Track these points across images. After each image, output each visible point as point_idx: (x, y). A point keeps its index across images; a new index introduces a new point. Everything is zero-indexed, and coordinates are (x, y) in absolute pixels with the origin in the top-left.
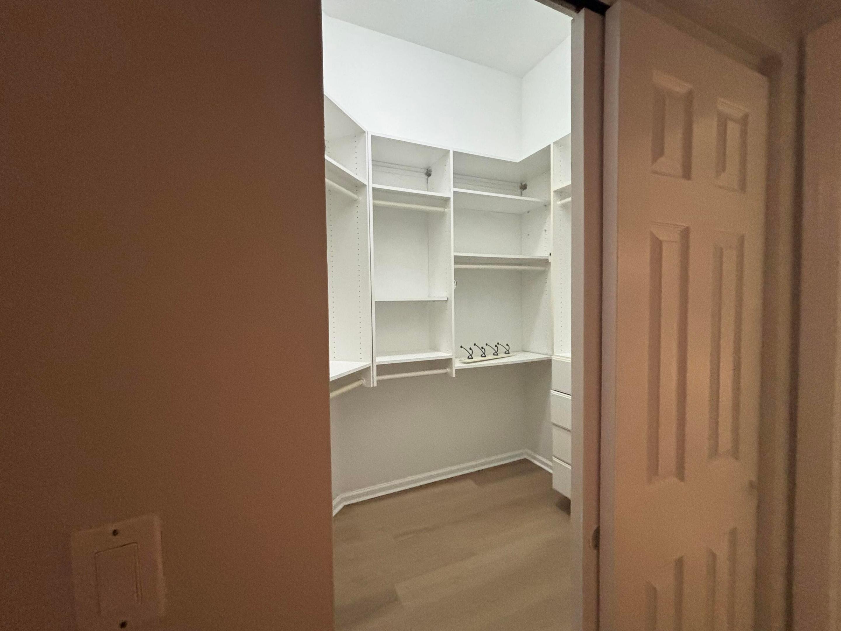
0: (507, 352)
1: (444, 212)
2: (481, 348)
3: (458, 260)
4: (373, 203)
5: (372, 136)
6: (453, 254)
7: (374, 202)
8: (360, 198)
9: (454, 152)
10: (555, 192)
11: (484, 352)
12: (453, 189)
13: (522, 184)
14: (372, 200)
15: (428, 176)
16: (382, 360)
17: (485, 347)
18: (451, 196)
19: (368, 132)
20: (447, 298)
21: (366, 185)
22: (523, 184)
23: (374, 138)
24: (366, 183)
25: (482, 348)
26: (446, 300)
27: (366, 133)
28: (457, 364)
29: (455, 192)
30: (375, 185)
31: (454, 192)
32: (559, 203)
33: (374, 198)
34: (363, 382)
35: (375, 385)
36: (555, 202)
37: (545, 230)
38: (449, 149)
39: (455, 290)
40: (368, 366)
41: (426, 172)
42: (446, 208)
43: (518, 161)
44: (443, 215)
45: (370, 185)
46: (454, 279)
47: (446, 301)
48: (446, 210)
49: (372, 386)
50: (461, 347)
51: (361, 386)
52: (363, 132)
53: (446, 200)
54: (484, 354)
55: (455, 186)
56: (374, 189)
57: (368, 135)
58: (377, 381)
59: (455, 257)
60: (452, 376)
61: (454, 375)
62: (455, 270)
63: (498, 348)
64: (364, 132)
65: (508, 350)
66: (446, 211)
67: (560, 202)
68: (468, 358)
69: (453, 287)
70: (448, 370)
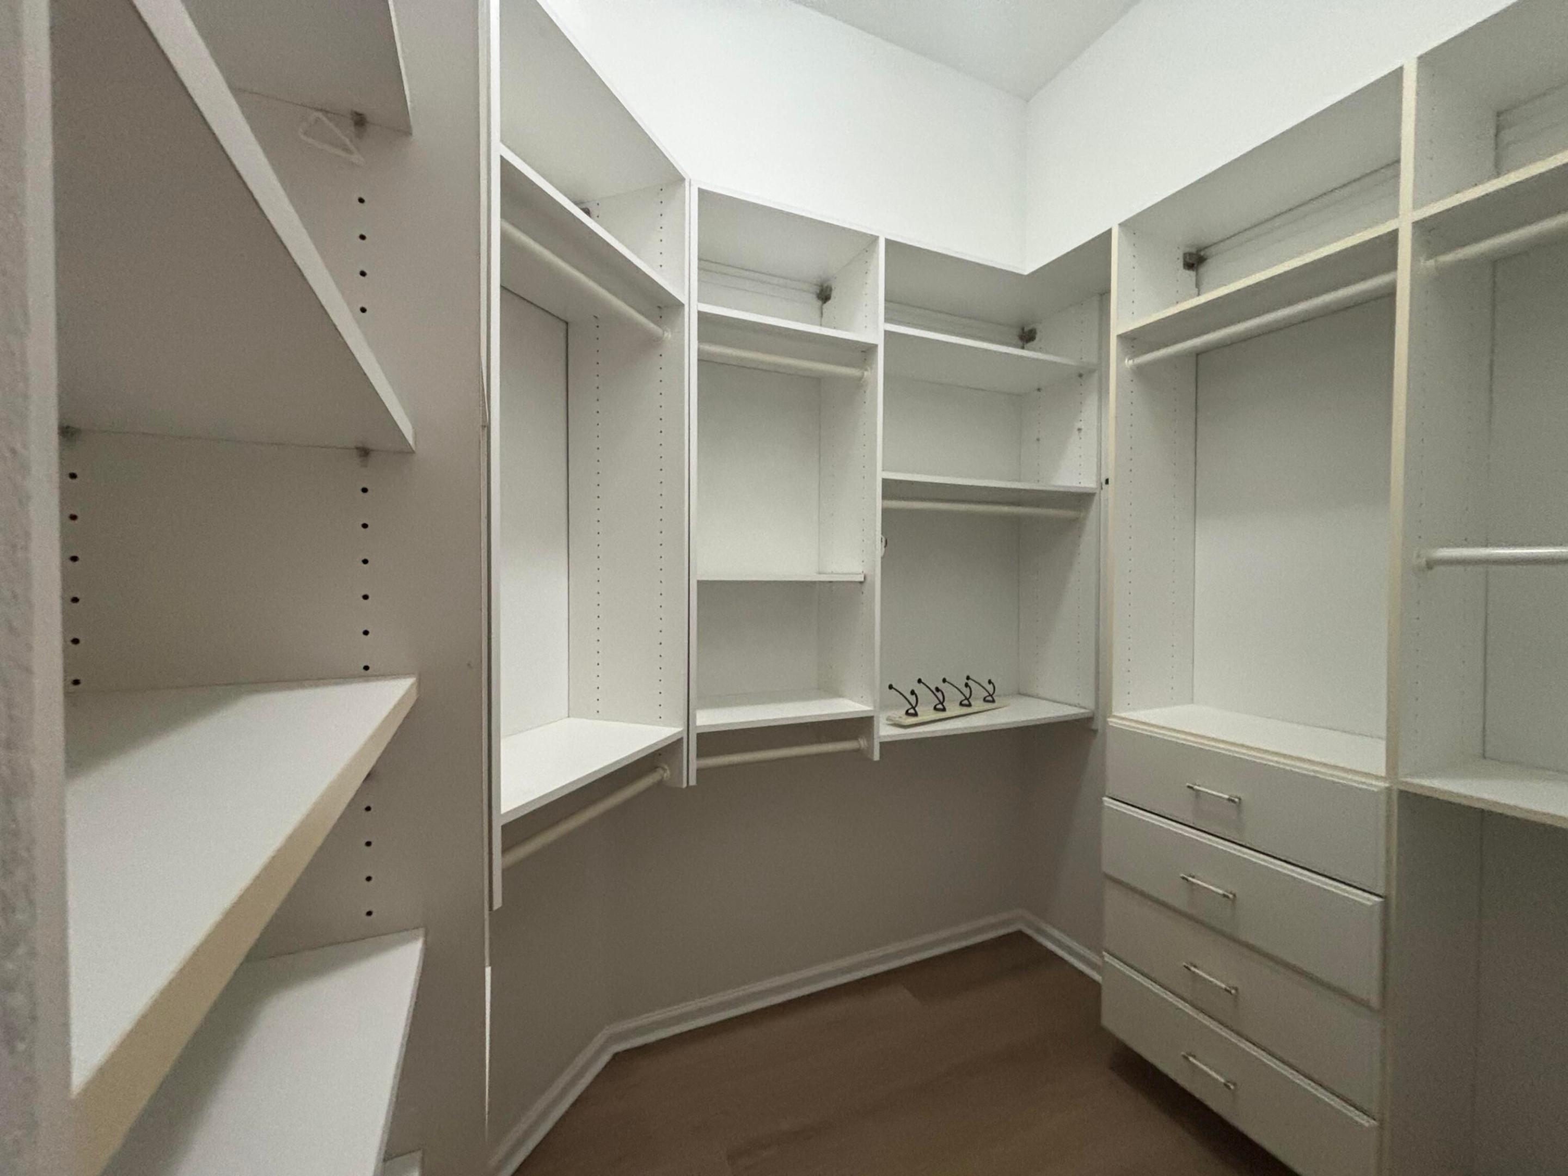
0: (990, 699)
1: (861, 378)
2: (934, 691)
3: (891, 489)
4: (699, 350)
5: (701, 191)
6: (881, 475)
7: (701, 346)
8: (668, 335)
9: (889, 243)
10: (1120, 337)
11: (941, 698)
12: (884, 327)
13: (1023, 329)
14: (697, 342)
15: (822, 299)
16: (708, 719)
17: (942, 686)
18: (880, 341)
19: (690, 180)
20: (863, 576)
21: (683, 305)
22: (1026, 329)
23: (704, 195)
24: (683, 299)
25: (937, 689)
26: (862, 579)
27: (687, 183)
28: (885, 731)
29: (888, 334)
30: (704, 305)
31: (886, 331)
32: (1129, 363)
33: (701, 339)
34: (664, 774)
35: (693, 782)
36: (1120, 360)
37: (1079, 430)
38: (876, 234)
39: (882, 558)
40: (679, 737)
41: (818, 291)
42: (866, 370)
43: (1026, 273)
44: (858, 385)
45: (693, 306)
46: (882, 534)
47: (861, 583)
48: (866, 373)
49: (685, 785)
50: (891, 687)
51: (660, 783)
52: (678, 180)
53: (867, 351)
54: (942, 703)
55: (887, 320)
56: (702, 316)
57: (692, 187)
58: (698, 770)
59: (886, 482)
60: (873, 756)
61: (876, 757)
62: (885, 511)
63: (970, 689)
64: (683, 180)
65: (991, 693)
66: (865, 376)
67: (1131, 362)
68: (907, 713)
69: (879, 550)
70: (862, 743)
